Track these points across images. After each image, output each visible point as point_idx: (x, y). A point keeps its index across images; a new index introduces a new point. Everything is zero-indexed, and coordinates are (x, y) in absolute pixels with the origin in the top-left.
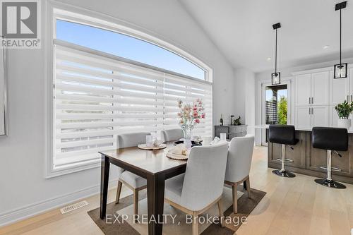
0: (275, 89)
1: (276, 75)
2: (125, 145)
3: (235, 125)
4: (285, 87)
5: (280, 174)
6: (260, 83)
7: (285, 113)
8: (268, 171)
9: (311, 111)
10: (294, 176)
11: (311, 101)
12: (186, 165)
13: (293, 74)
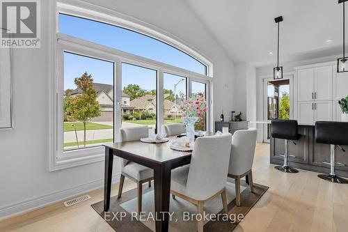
0: (277, 84)
1: (278, 69)
2: (128, 138)
3: (236, 121)
4: (287, 82)
5: (282, 170)
6: (261, 77)
7: (288, 110)
8: (271, 167)
9: (314, 107)
10: (297, 172)
11: (314, 96)
12: (190, 156)
13: (296, 68)
